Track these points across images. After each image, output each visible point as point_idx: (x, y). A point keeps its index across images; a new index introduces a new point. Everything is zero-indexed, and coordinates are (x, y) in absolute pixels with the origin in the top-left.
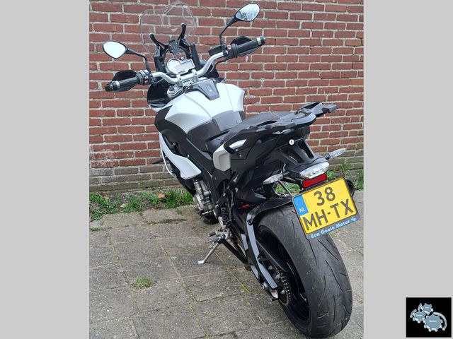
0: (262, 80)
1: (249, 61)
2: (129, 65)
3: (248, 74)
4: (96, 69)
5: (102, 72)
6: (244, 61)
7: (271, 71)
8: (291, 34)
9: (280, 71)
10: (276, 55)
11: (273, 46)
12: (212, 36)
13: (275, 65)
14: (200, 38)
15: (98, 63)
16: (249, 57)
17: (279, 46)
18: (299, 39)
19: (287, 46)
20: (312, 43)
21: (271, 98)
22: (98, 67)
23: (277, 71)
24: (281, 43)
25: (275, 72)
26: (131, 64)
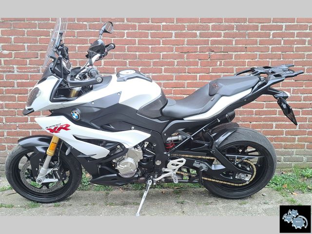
1: (220, 65)
6: (216, 65)
8: (261, 43)
10: (247, 61)
11: (244, 53)
12: (186, 46)
14: (176, 48)
16: (221, 62)
17: (249, 53)
18: (270, 47)
19: (258, 53)
20: (283, 50)
24: (252, 50)
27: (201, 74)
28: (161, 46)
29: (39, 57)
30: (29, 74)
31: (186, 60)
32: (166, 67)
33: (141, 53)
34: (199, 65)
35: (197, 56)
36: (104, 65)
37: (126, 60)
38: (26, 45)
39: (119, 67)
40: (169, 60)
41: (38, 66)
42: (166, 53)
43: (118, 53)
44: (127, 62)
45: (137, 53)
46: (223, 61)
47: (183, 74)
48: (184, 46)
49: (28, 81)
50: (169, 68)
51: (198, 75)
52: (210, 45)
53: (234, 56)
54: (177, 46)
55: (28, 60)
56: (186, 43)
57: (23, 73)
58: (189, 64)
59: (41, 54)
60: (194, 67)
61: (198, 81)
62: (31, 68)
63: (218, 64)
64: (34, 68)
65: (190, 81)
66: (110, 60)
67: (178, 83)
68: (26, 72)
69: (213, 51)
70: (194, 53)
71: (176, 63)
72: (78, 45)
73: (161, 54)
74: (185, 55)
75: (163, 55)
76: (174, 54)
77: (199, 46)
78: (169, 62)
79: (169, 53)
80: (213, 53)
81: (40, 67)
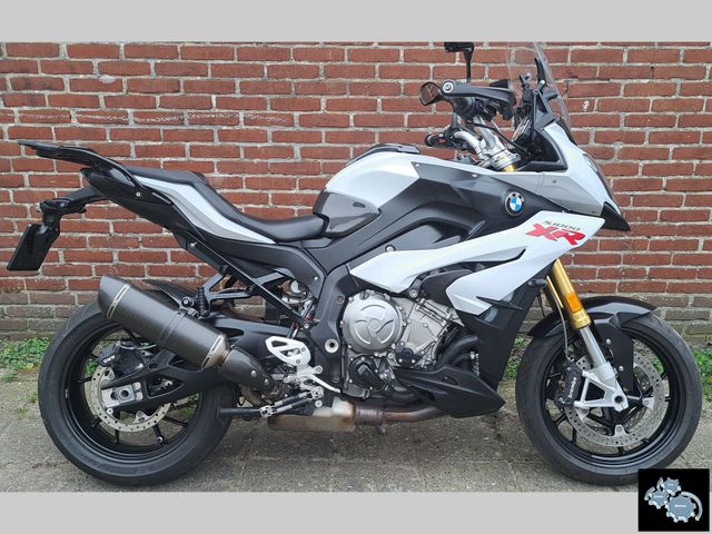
0: (618, 146)
1: (590, 108)
2: (351, 117)
3: (587, 134)
4: (292, 125)
5: (302, 129)
6: (581, 110)
7: (637, 129)
8: (688, 58)
9: (660, 130)
10: (652, 99)
11: (646, 81)
12: (515, 64)
13: (649, 117)
14: (490, 68)
15: (296, 114)
16: (592, 103)
17: (659, 81)
18: (709, 67)
19: (679, 81)
21: (636, 181)
22: (296, 121)
23: (654, 130)
24: (666, 74)
25: (648, 130)
26: (355, 116)
28: (457, 63)
29: (182, 90)
30: (162, 128)
33: (411, 81)
36: (326, 109)
37: (375, 97)
38: (152, 62)
39: (361, 113)
41: (179, 111)
43: (358, 80)
44: (379, 100)
45: (402, 81)
46: (597, 100)
49: (160, 143)
52: (569, 64)
53: (623, 88)
54: (492, 65)
55: (158, 97)
56: (513, 57)
57: (147, 127)
59: (186, 82)
62: (165, 114)
63: (585, 107)
64: (172, 114)
66: (340, 97)
68: (149, 124)
69: (576, 77)
72: (268, 64)
80: (575, 81)
81: (185, 112)
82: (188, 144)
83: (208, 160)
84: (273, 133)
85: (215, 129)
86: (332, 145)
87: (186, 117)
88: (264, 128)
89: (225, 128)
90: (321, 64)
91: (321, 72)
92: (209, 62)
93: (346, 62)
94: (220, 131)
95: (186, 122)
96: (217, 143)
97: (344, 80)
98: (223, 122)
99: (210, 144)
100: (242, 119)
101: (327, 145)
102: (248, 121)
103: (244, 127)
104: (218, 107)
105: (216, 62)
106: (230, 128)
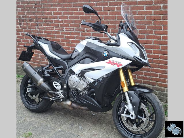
27: (163, 35)
28: (137, 15)
29: (74, 22)
30: (70, 32)
31: (153, 25)
32: (140, 29)
34: (162, 29)
35: (161, 22)
38: (68, 16)
39: (112, 29)
40: (141, 25)
42: (140, 20)
43: (112, 20)
44: (117, 26)
47: (151, 35)
48: (152, 15)
49: (70, 35)
50: (142, 30)
51: (162, 36)
54: (147, 16)
55: (69, 24)
56: (153, 13)
57: (67, 31)
58: (155, 28)
59: (75, 21)
60: (158, 30)
61: (161, 40)
62: (71, 28)
64: (72, 28)
65: (156, 40)
67: (148, 40)
68: (68, 31)
70: (159, 20)
71: (146, 27)
72: (91, 16)
73: (137, 21)
74: (153, 22)
75: (138, 21)
76: (145, 21)
77: (162, 16)
78: (142, 26)
79: (142, 20)
81: (75, 28)
82: (75, 36)
83: (79, 40)
84: (93, 34)
85: (80, 32)
86: (106, 37)
87: (75, 29)
88: (90, 32)
89: (82, 32)
90: (103, 16)
91: (103, 18)
92: (79, 16)
93: (109, 15)
94: (82, 33)
95: (75, 31)
96: (81, 36)
97: (108, 20)
98: (82, 31)
99: (79, 36)
100: (86, 30)
101: (105, 37)
102: (87, 31)
103: (86, 32)
104: (81, 27)
105: (80, 16)
106: (84, 32)
